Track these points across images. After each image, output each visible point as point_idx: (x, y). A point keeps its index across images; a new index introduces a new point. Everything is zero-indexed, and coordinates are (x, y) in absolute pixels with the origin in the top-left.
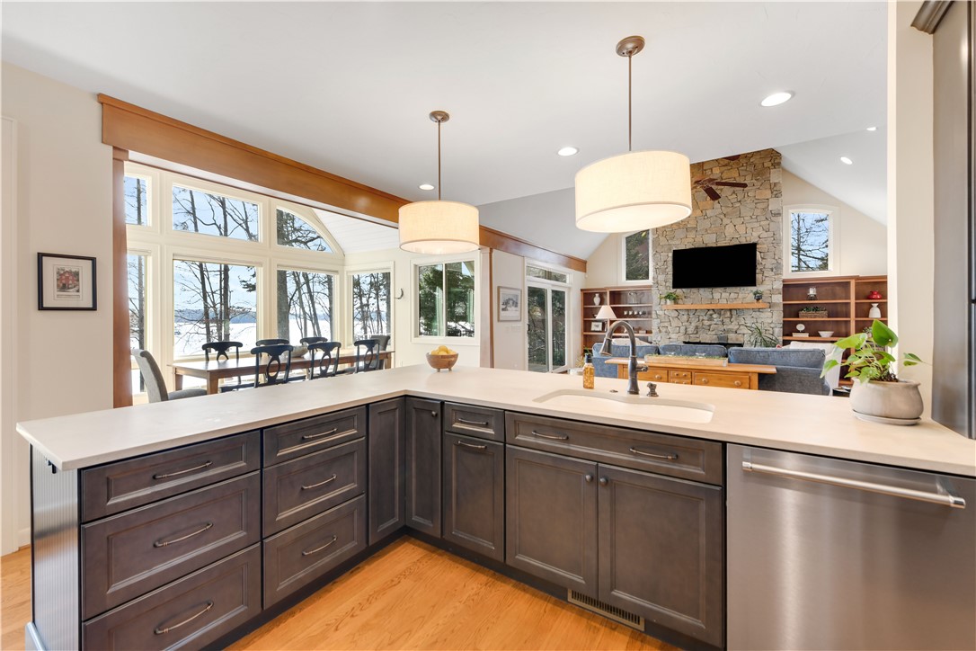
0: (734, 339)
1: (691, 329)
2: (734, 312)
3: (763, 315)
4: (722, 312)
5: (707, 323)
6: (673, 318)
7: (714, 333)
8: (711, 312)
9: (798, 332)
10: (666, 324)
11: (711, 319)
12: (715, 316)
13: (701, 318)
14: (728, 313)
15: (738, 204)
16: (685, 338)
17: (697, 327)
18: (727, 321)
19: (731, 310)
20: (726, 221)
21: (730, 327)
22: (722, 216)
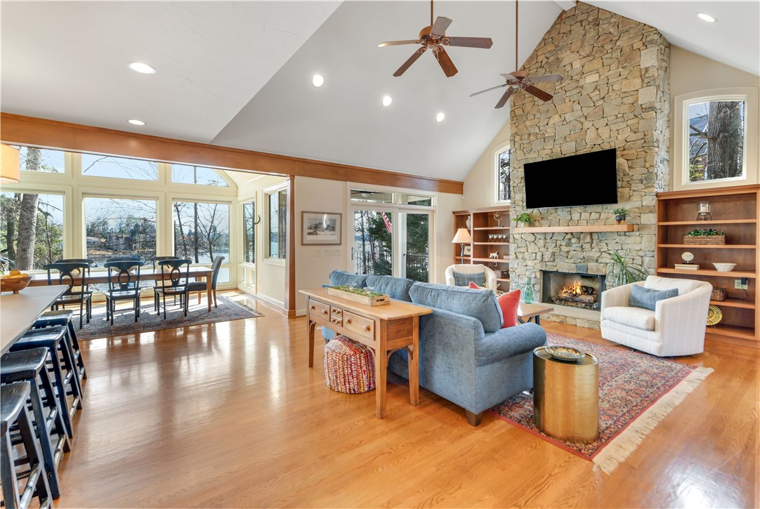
0: (594, 268)
1: (547, 256)
2: (595, 237)
3: (629, 240)
4: (582, 236)
5: (564, 249)
6: (529, 242)
7: (572, 261)
8: (569, 236)
9: (685, 263)
10: (523, 250)
11: (569, 244)
12: (574, 241)
13: (558, 243)
14: (589, 237)
15: (601, 102)
16: (542, 266)
17: (553, 254)
18: (587, 246)
19: (591, 234)
20: (587, 124)
21: (591, 254)
22: (583, 120)
